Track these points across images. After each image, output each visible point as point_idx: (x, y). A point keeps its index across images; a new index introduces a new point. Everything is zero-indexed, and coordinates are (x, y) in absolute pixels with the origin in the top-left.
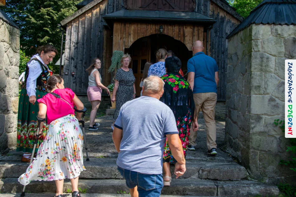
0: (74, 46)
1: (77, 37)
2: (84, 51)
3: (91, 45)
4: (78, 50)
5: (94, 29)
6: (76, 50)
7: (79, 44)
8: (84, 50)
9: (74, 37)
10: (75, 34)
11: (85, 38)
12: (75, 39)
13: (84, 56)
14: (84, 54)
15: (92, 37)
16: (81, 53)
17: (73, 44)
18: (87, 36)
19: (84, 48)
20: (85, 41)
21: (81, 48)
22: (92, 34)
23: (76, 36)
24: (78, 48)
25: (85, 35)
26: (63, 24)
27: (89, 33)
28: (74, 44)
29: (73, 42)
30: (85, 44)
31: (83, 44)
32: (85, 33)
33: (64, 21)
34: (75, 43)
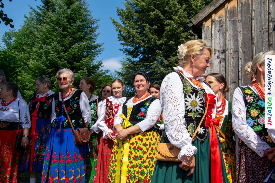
0: (218, 57)
1: (222, 41)
2: (240, 63)
3: (252, 50)
4: (227, 63)
5: (257, 20)
6: (222, 64)
7: (227, 52)
8: (240, 61)
9: (217, 41)
10: (218, 36)
11: (239, 39)
12: (219, 45)
13: (240, 74)
14: (239, 70)
15: (253, 35)
16: (232, 68)
17: (215, 54)
18: (244, 34)
19: (238, 58)
20: (240, 44)
21: (232, 60)
22: (253, 29)
23: (221, 39)
24: (227, 59)
25: (239, 34)
26: (195, 23)
27: (247, 29)
28: (217, 54)
29: (215, 50)
30: (240, 50)
31: (237, 51)
32: (239, 31)
33: (197, 17)
34: (219, 51)
